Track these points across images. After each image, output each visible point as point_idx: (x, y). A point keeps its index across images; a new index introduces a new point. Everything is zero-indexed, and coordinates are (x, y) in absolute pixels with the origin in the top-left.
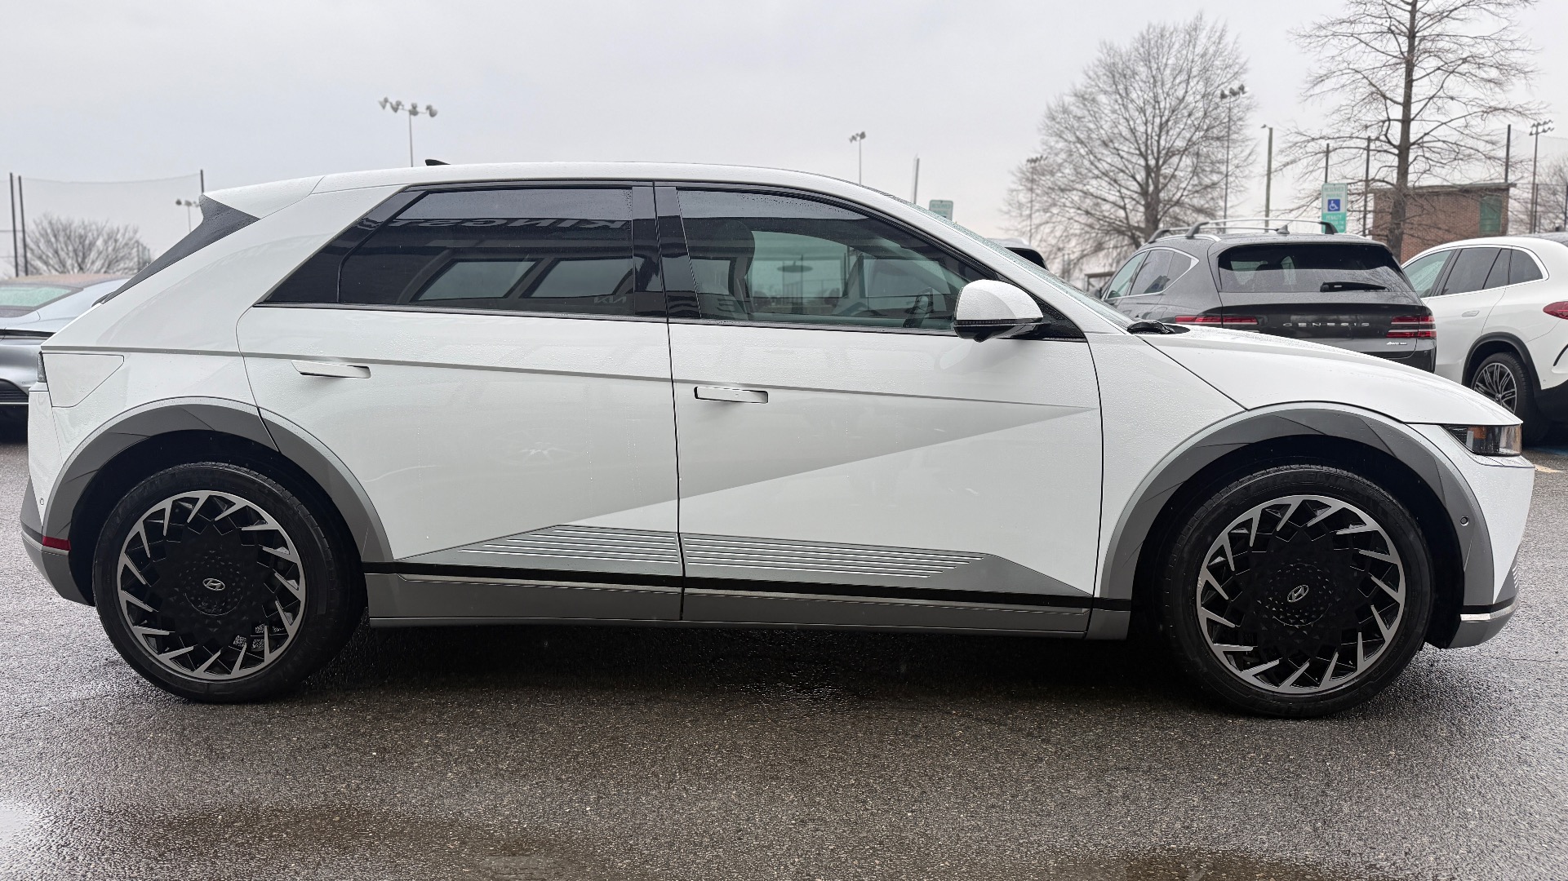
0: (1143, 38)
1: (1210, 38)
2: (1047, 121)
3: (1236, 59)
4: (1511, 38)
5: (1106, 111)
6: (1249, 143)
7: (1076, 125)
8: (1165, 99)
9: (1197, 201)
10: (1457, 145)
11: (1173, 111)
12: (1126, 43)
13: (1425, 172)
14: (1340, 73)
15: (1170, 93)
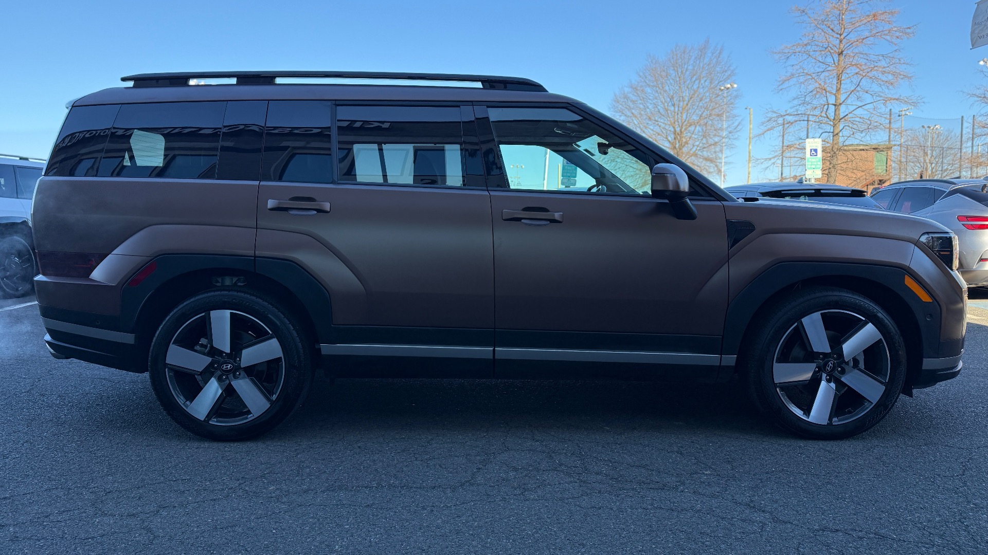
1: (713, 54)
2: (614, 103)
3: (730, 66)
4: (898, 57)
5: (650, 98)
6: (737, 118)
7: (632, 106)
8: (686, 90)
9: (705, 154)
10: (870, 121)
11: (691, 98)
12: (662, 56)
13: (850, 136)
14: (797, 75)
15: (690, 86)
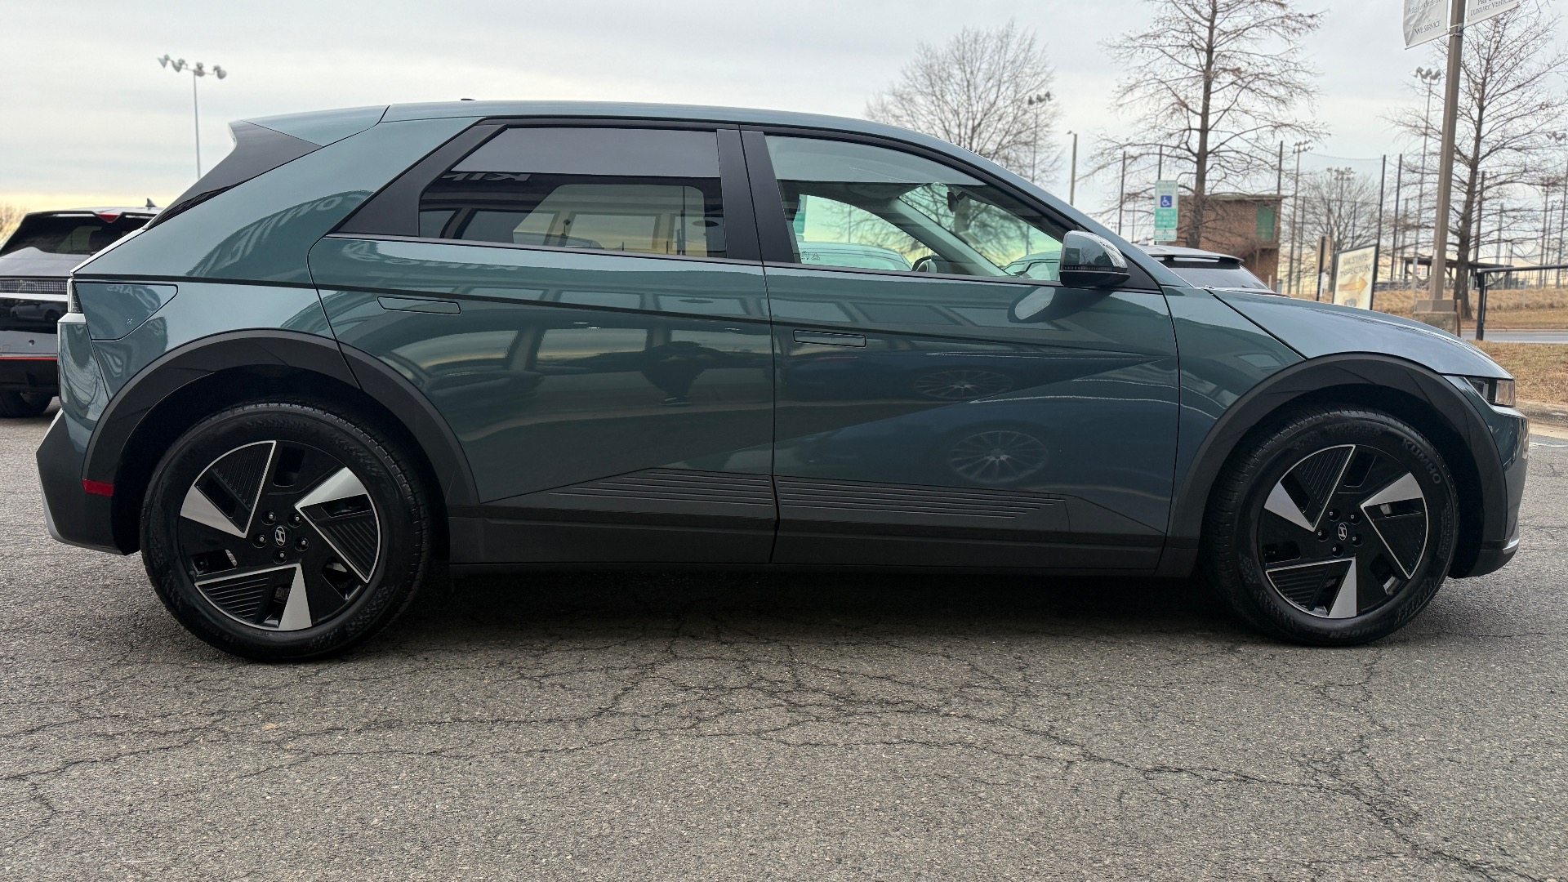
0: (959, 42)
1: (1020, 45)
3: (1045, 66)
4: (1295, 61)
6: (1054, 149)
10: (1251, 156)
11: (985, 115)
12: (942, 45)
14: (1147, 83)
